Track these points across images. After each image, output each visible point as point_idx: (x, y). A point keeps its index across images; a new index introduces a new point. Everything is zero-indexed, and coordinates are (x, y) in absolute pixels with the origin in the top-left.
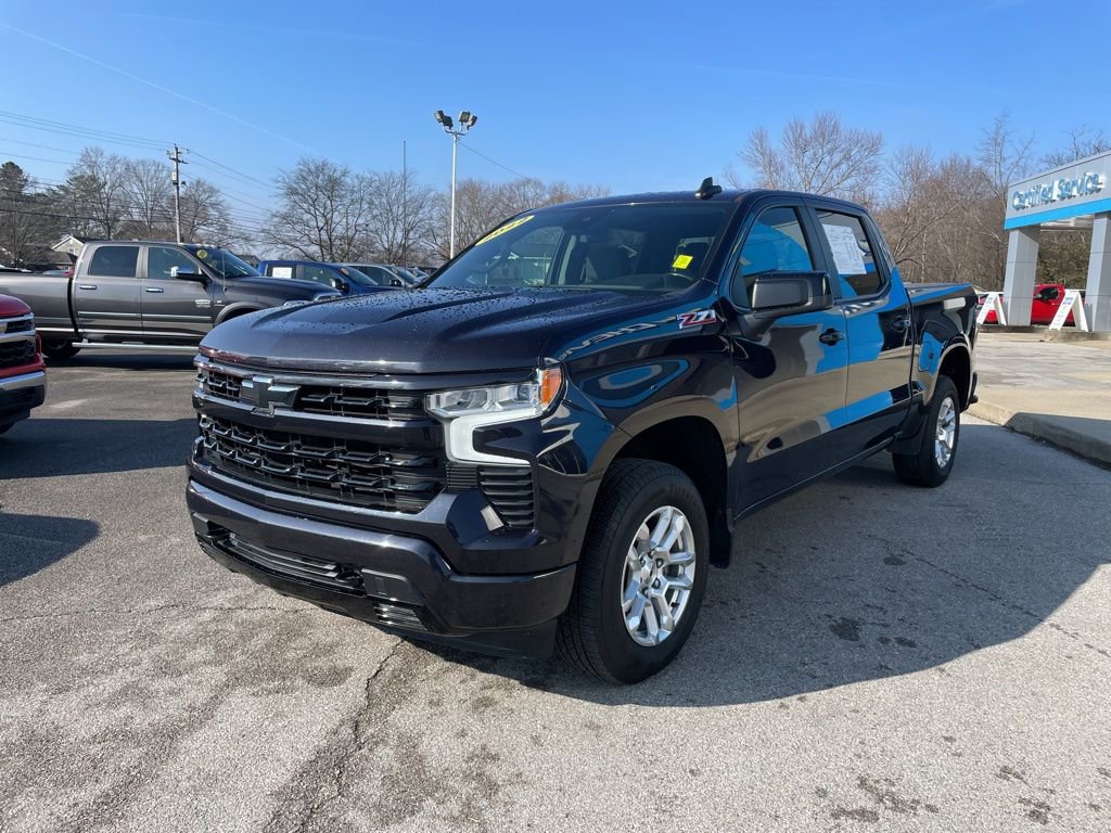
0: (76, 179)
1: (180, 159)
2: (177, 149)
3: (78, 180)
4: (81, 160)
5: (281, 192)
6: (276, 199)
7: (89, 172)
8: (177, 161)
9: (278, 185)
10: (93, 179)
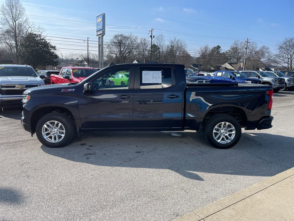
0: (232, 48)
1: (248, 42)
2: (248, 39)
3: (233, 49)
4: (234, 43)
5: (278, 48)
6: (275, 50)
7: (235, 46)
8: (247, 42)
9: (277, 46)
10: (236, 48)
